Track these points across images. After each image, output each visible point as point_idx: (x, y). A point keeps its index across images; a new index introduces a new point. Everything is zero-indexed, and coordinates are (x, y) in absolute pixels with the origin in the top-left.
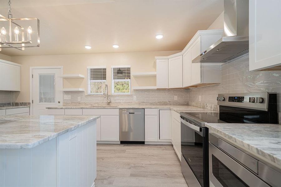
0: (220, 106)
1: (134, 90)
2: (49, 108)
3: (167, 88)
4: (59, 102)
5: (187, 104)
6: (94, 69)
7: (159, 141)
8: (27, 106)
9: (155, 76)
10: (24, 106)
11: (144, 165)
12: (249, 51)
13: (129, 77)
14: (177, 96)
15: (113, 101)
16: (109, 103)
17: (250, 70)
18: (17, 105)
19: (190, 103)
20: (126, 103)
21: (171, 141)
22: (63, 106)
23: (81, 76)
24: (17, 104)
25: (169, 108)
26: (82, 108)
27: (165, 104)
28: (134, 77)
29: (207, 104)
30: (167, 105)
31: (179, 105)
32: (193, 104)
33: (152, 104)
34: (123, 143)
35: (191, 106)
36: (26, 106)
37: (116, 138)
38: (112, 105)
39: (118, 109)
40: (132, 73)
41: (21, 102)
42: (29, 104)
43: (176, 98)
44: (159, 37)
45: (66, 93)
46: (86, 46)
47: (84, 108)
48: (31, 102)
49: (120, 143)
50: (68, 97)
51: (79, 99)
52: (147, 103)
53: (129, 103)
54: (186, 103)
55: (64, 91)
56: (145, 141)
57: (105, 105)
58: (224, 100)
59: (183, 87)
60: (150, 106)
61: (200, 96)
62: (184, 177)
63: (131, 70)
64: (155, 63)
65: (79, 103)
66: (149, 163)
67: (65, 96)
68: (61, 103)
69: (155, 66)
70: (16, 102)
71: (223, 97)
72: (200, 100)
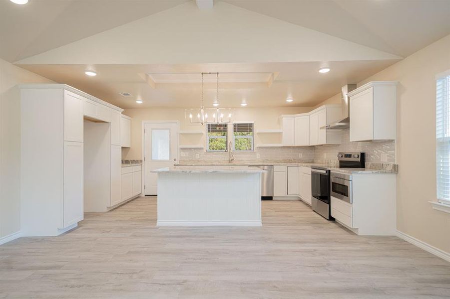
0: (340, 161)
4: (175, 160)
5: (313, 162)
7: (287, 196)
8: (139, 164)
9: (280, 133)
10: (135, 165)
12: (350, 127)
14: (302, 154)
15: (236, 159)
16: (231, 160)
17: (350, 141)
18: (128, 163)
19: (315, 161)
20: (249, 161)
21: (298, 196)
27: (290, 161)
28: (257, 134)
29: (332, 160)
31: (303, 163)
32: (319, 161)
35: (316, 163)
36: (137, 164)
38: (234, 163)
41: (131, 160)
42: (141, 161)
43: (301, 156)
44: (289, 101)
45: (183, 149)
46: (214, 104)
48: (143, 159)
50: (183, 154)
51: (198, 156)
55: (181, 148)
57: (227, 163)
58: (342, 157)
59: (309, 145)
61: (325, 154)
63: (254, 126)
65: (198, 161)
68: (177, 161)
69: (279, 122)
70: (126, 159)
71: (341, 155)
72: (325, 157)
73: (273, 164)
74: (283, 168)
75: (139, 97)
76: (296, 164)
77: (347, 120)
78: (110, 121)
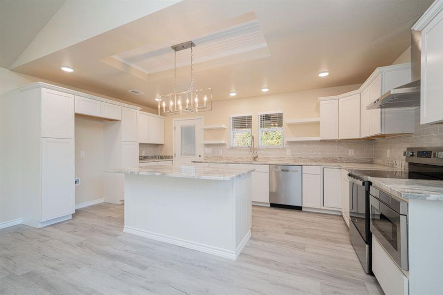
0: (410, 164)
1: (288, 142)
2: (194, 162)
3: (337, 138)
4: (200, 156)
5: (371, 162)
6: (237, 118)
7: (322, 208)
8: (170, 160)
9: (318, 123)
10: (167, 160)
11: (300, 228)
13: (280, 125)
14: (353, 151)
15: (260, 156)
16: (255, 157)
17: (421, 124)
19: (375, 161)
20: (277, 158)
21: (340, 210)
22: (204, 160)
23: (223, 126)
24: (161, 157)
25: (339, 166)
26: (227, 163)
27: (334, 160)
28: (287, 125)
29: (397, 161)
30: (336, 162)
31: (355, 163)
32: (379, 161)
33: (312, 160)
34: (273, 205)
35: (376, 164)
37: (266, 199)
38: (259, 160)
39: (268, 165)
40: (285, 121)
41: (165, 155)
42: (172, 157)
43: (351, 153)
44: (324, 75)
45: (207, 145)
46: (231, 93)
47: (229, 163)
48: (174, 156)
49: (269, 206)
50: (209, 151)
51: (221, 153)
52: (305, 158)
53: (281, 159)
54: (369, 160)
55: (205, 144)
56: (303, 206)
57: (250, 161)
58: (412, 155)
59: (361, 138)
60: (310, 163)
61: (388, 151)
62: (352, 244)
63: (284, 116)
64: (318, 105)
65: (221, 158)
66: (307, 227)
67: (206, 149)
68: (202, 157)
69: (318, 109)
70: (161, 155)
71: (412, 152)
72: (388, 155)
73: (301, 164)
74: (318, 170)
75: (158, 96)
76: (338, 164)
77: (417, 84)
78: (121, 119)
